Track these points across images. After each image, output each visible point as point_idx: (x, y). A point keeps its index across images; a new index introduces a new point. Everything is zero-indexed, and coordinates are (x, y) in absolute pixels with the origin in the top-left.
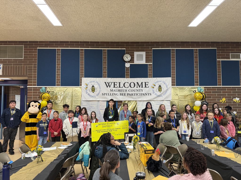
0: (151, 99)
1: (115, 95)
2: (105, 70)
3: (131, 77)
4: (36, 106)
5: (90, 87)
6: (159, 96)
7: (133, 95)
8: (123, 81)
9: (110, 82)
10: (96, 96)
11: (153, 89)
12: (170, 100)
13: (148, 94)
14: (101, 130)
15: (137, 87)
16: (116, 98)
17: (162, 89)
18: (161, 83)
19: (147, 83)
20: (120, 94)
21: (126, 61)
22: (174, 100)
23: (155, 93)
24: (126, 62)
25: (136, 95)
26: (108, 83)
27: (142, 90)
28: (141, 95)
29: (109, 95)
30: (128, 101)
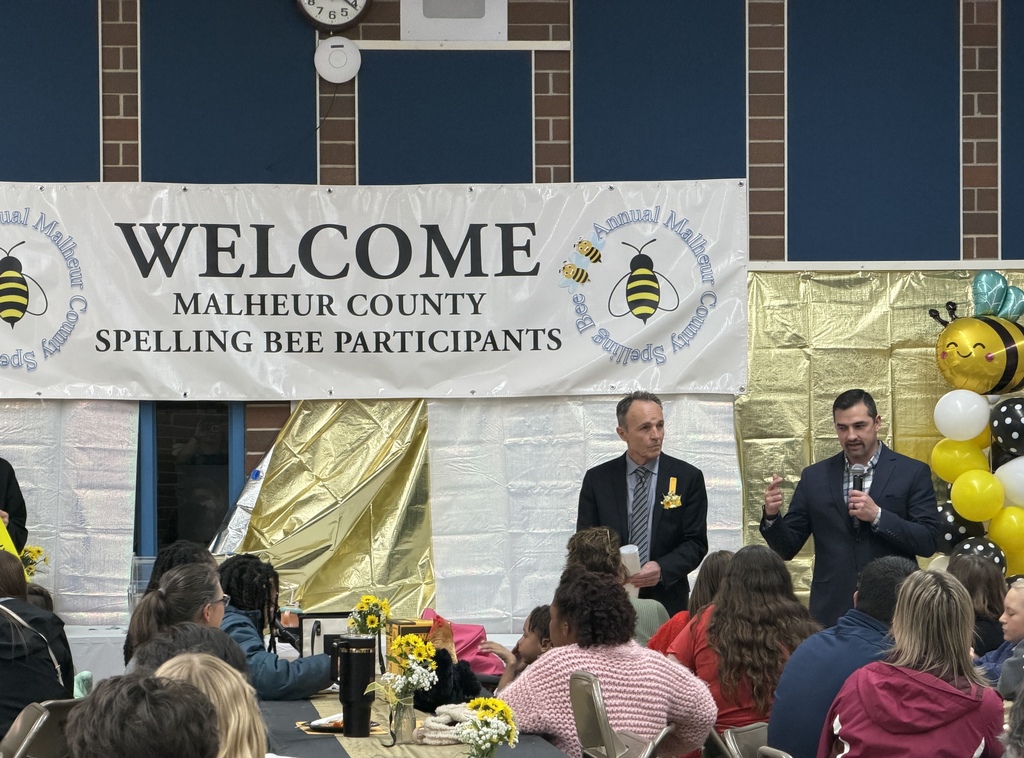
0: (562, 384)
1: (223, 347)
2: (122, 109)
3: (372, 176)
6: (631, 355)
7: (395, 343)
8: (293, 215)
9: (170, 227)
10: (39, 355)
11: (580, 289)
12: (734, 391)
13: (527, 340)
15: (429, 273)
16: (230, 375)
17: (662, 283)
18: (650, 231)
19: (520, 237)
20: (272, 340)
21: (324, 19)
22: (770, 390)
23: (594, 332)
24: (327, 31)
25: (420, 349)
26: (151, 229)
27: (471, 296)
28: (469, 349)
29: (158, 349)
30: (343, 401)
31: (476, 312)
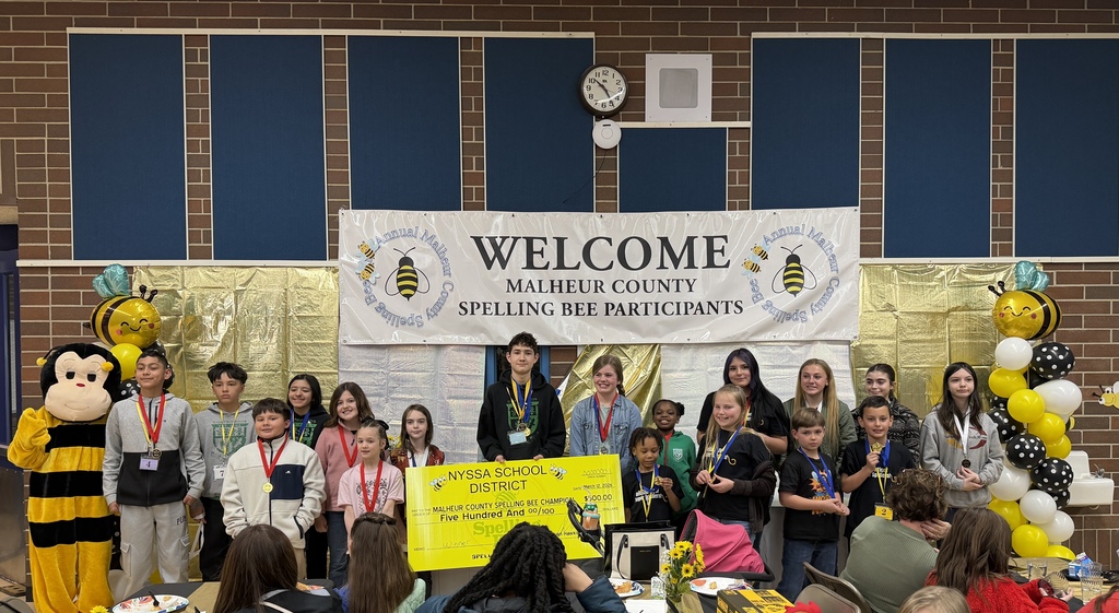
0: (744, 334)
1: (537, 312)
2: (474, 166)
3: (628, 207)
4: (92, 378)
5: (387, 264)
6: (787, 316)
7: (641, 309)
8: (579, 231)
9: (504, 238)
10: (425, 317)
11: (755, 275)
12: (850, 338)
13: (722, 308)
14: (461, 508)
15: (662, 267)
16: (539, 330)
17: (806, 274)
19: (718, 244)
20: (566, 308)
21: (599, 108)
22: (873, 337)
23: (763, 302)
24: (601, 116)
25: (657, 313)
26: (492, 240)
27: (688, 281)
28: (686, 313)
29: (497, 314)
30: (610, 345)
31: (691, 290)
